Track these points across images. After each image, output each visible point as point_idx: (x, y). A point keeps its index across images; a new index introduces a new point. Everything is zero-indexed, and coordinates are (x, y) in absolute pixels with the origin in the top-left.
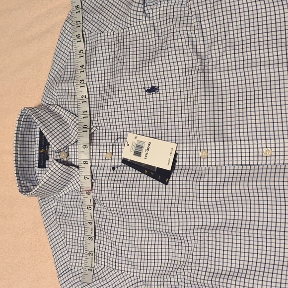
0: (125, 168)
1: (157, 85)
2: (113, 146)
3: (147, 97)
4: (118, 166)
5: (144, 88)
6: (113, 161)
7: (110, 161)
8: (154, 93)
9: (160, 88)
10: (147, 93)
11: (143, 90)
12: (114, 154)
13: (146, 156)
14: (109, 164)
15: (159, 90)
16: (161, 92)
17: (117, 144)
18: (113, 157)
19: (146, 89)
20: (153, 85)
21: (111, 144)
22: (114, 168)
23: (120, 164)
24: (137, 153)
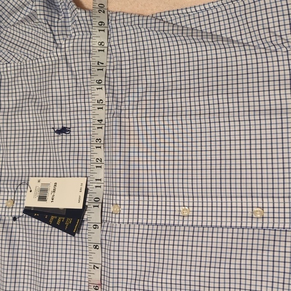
0: (27, 219)
1: (68, 126)
2: (15, 192)
3: (56, 138)
4: (19, 216)
5: (54, 128)
6: (14, 210)
7: (10, 210)
8: (64, 134)
9: (72, 130)
10: (56, 134)
11: (52, 130)
12: (16, 202)
13: (53, 199)
14: (10, 214)
15: (70, 131)
16: (72, 133)
17: (19, 190)
18: (15, 206)
19: (56, 130)
20: (65, 126)
21: (13, 190)
22: (15, 219)
23: (21, 214)
24: (42, 198)
